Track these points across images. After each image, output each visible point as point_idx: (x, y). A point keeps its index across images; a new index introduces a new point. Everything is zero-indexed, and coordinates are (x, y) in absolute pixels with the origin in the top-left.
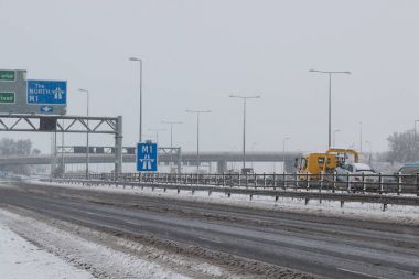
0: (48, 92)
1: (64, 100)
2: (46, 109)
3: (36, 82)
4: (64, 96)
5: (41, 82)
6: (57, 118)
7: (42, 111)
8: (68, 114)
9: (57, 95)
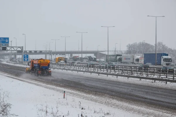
0: (4, 40)
1: (8, 43)
2: (4, 45)
3: (2, 38)
4: (8, 41)
5: (3, 38)
6: (6, 47)
7: (3, 45)
8: (9, 46)
9: (7, 41)
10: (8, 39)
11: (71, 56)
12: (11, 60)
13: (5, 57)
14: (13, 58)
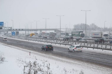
0: (1, 24)
2: (1, 26)
4: (3, 24)
10: (3, 22)
11: (41, 32)
12: (5, 34)
13: (1, 32)
14: (6, 34)
